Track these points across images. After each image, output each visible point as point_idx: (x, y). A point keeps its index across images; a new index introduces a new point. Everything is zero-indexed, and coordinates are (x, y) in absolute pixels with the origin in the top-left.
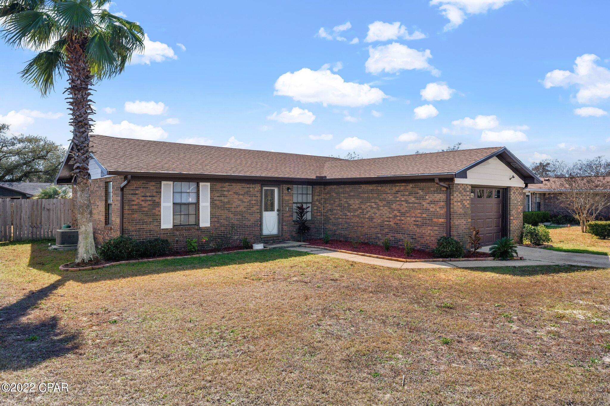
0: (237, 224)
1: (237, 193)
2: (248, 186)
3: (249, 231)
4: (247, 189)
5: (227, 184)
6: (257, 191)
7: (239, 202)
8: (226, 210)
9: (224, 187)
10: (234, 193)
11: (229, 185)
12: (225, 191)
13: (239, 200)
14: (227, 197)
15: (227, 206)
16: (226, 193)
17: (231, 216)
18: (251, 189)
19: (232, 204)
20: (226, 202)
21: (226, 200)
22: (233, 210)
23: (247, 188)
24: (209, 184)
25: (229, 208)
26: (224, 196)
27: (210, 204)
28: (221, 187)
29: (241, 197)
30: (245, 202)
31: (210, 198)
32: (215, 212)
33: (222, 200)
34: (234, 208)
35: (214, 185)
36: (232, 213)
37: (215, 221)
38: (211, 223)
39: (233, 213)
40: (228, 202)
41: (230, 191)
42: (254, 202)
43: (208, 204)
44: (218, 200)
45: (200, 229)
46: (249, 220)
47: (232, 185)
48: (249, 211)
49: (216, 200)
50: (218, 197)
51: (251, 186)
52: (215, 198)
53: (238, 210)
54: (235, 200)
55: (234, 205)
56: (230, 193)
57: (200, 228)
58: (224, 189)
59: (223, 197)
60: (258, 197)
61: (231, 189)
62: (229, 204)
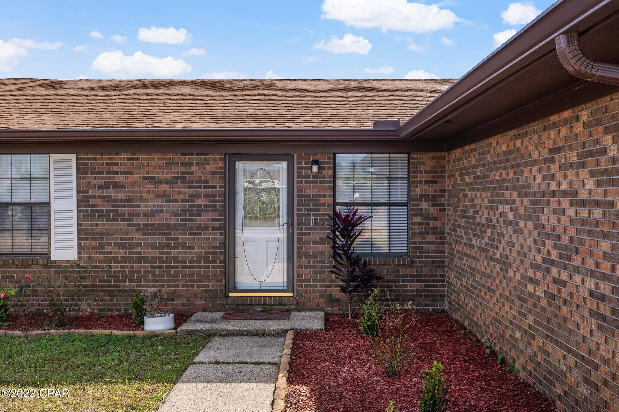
1: (154, 178)
2: (186, 159)
3: (189, 276)
4: (182, 168)
5: (124, 156)
6: (213, 173)
7: (159, 202)
8: (122, 220)
9: (116, 164)
10: (144, 178)
11: (128, 159)
12: (117, 173)
13: (159, 196)
14: (124, 187)
15: (125, 211)
16: (120, 178)
17: (136, 236)
18: (194, 168)
19: (139, 206)
20: (122, 201)
21: (121, 196)
22: (141, 220)
23: (182, 164)
24: (72, 157)
25: (129, 215)
26: (117, 186)
27: (79, 206)
28: (107, 164)
29: (164, 187)
30: (177, 201)
31: (78, 192)
32: (92, 225)
33: (109, 197)
34: (145, 215)
35: (89, 159)
36: (137, 230)
37: (93, 248)
38: (79, 253)
39: (142, 230)
40: (128, 201)
41: (131, 173)
42: (202, 201)
43: (72, 206)
44: (100, 197)
45: (50, 265)
46: (188, 248)
47: (138, 159)
48: (188, 225)
49: (94, 197)
50: (99, 187)
51: (195, 159)
52: (91, 192)
53: (157, 220)
54: (145, 196)
55: (144, 209)
56: (132, 178)
57: (51, 262)
58: (116, 168)
59: (114, 188)
60: (215, 187)
62: (130, 206)
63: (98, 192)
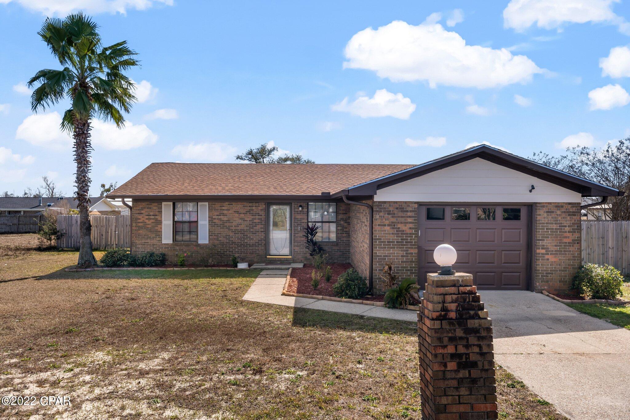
0: (238, 242)
1: (238, 212)
2: (251, 204)
3: (252, 250)
4: (249, 208)
5: (227, 203)
6: (261, 210)
7: (240, 221)
8: (226, 228)
9: (224, 206)
10: (234, 212)
11: (228, 204)
12: (224, 210)
13: (240, 219)
14: (227, 215)
15: (227, 224)
16: (225, 212)
17: (231, 234)
18: (254, 208)
19: (232, 223)
20: (226, 221)
21: (225, 219)
22: (233, 228)
23: (249, 206)
24: (207, 204)
25: (229, 226)
26: (224, 215)
27: (209, 223)
28: (220, 206)
29: (242, 215)
30: (247, 221)
31: (209, 217)
32: (214, 230)
33: (221, 219)
34: (235, 226)
35: (213, 204)
36: (232, 232)
37: (214, 239)
38: (209, 241)
39: (234, 232)
40: (228, 221)
41: (229, 210)
42: (257, 221)
43: (207, 223)
44: (217, 219)
45: (199, 245)
46: (251, 239)
47: (232, 204)
48: (251, 230)
49: (215, 219)
50: (217, 215)
51: (254, 204)
52: (214, 217)
53: (239, 228)
54: (235, 219)
55: (234, 224)
56: (230, 212)
57: (198, 244)
58: (223, 208)
59: (223, 215)
60: (262, 215)
61: (232, 208)
62: (229, 223)
63: (216, 217)
